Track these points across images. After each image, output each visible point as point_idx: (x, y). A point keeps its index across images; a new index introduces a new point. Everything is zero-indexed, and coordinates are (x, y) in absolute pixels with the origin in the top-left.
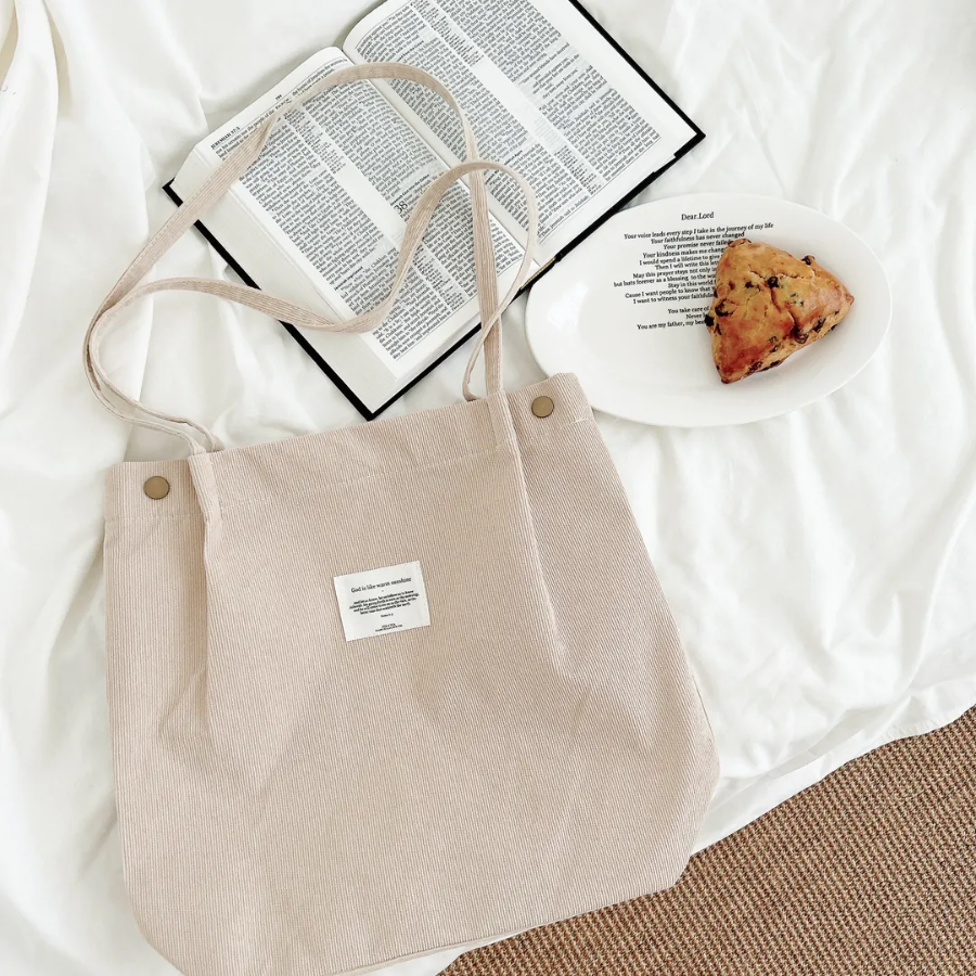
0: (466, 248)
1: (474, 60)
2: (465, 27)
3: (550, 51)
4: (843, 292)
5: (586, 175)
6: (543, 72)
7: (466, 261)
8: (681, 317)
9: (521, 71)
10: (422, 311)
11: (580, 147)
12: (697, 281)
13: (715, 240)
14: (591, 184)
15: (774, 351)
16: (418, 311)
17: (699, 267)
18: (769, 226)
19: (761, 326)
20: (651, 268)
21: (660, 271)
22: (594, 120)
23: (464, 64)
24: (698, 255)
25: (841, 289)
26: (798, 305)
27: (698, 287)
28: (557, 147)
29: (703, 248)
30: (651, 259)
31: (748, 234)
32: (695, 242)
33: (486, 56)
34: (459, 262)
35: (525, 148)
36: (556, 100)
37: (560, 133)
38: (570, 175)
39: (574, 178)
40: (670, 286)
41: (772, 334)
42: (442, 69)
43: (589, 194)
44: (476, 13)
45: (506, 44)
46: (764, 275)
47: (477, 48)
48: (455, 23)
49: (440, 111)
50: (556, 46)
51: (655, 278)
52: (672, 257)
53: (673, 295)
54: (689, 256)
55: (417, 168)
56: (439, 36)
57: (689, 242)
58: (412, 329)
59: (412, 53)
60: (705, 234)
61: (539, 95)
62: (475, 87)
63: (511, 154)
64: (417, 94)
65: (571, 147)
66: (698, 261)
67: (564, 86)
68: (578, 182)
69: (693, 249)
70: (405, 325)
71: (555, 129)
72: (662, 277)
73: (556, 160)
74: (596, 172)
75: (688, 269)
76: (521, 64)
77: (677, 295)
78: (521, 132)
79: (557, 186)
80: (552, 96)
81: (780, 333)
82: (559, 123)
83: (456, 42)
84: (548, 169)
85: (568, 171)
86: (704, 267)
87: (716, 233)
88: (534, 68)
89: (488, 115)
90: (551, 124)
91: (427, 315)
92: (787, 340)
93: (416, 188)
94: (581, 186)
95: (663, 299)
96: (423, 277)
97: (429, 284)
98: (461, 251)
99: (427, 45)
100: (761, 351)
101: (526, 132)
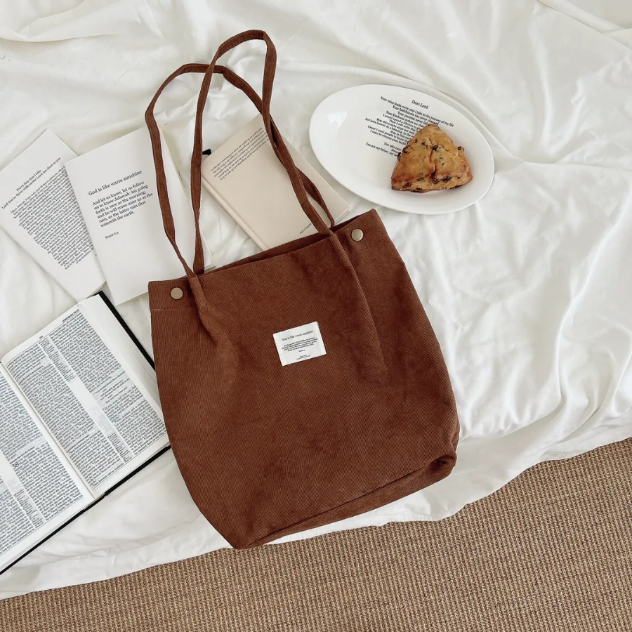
0: (48, 492)
1: (69, 378)
2: (68, 358)
3: (113, 375)
4: (467, 170)
5: (124, 451)
6: (108, 388)
7: (47, 500)
8: (389, 149)
9: (96, 386)
10: (18, 528)
11: (123, 433)
12: (406, 136)
13: (423, 121)
14: (126, 456)
15: (419, 180)
16: (16, 527)
17: (410, 130)
18: (452, 125)
19: (418, 165)
20: (387, 120)
21: (390, 123)
22: (133, 418)
23: (65, 380)
24: (412, 124)
25: (467, 169)
26: (441, 163)
27: (405, 139)
28: (110, 433)
29: (416, 122)
30: (390, 116)
31: (440, 125)
32: (414, 117)
33: (77, 376)
34: (44, 500)
35: (91, 433)
36: (114, 405)
37: (113, 425)
38: (115, 450)
39: (117, 452)
40: (392, 132)
41: (421, 171)
42: (50, 383)
43: (124, 462)
44: (75, 350)
45: (89, 370)
46: (433, 142)
47: (73, 371)
48: (62, 356)
49: (46, 409)
50: (117, 372)
51: (387, 125)
52: (399, 119)
53: (390, 137)
54: (408, 123)
55: (28, 443)
56: (52, 362)
57: (411, 116)
58: (11, 538)
59: (35, 373)
60: (420, 116)
61: (104, 402)
62: (68, 395)
63: (83, 437)
64: (35, 397)
65: (118, 433)
66: (411, 127)
67: (118, 397)
68: (119, 455)
69: (411, 120)
70: (7, 535)
71: (110, 422)
72: (390, 126)
73: (108, 441)
74: (130, 449)
75: (404, 128)
76: (97, 382)
77: (393, 138)
78: (90, 423)
79: (106, 457)
80: (111, 402)
81: (425, 173)
82: (114, 419)
83: (61, 367)
84: (103, 446)
85: (114, 448)
86: (412, 131)
87: (425, 117)
88: (103, 385)
89: (73, 412)
90: (108, 419)
91: (20, 530)
92: (428, 178)
93: (25, 455)
94: (120, 457)
95: (385, 136)
96: (21, 508)
97: (24, 512)
98: (45, 494)
99: (45, 368)
100: (413, 178)
101: (93, 423)
